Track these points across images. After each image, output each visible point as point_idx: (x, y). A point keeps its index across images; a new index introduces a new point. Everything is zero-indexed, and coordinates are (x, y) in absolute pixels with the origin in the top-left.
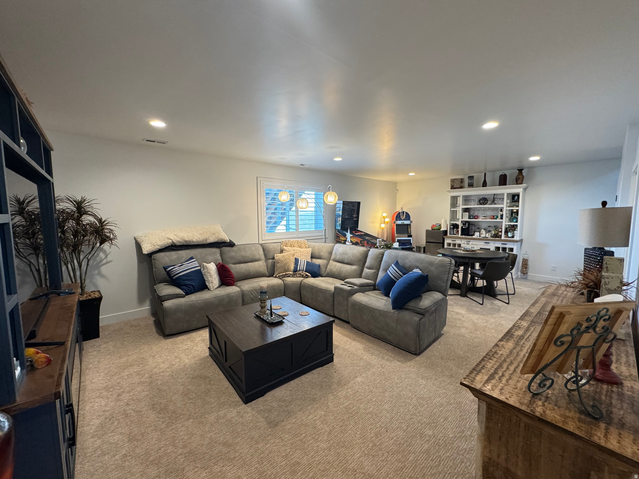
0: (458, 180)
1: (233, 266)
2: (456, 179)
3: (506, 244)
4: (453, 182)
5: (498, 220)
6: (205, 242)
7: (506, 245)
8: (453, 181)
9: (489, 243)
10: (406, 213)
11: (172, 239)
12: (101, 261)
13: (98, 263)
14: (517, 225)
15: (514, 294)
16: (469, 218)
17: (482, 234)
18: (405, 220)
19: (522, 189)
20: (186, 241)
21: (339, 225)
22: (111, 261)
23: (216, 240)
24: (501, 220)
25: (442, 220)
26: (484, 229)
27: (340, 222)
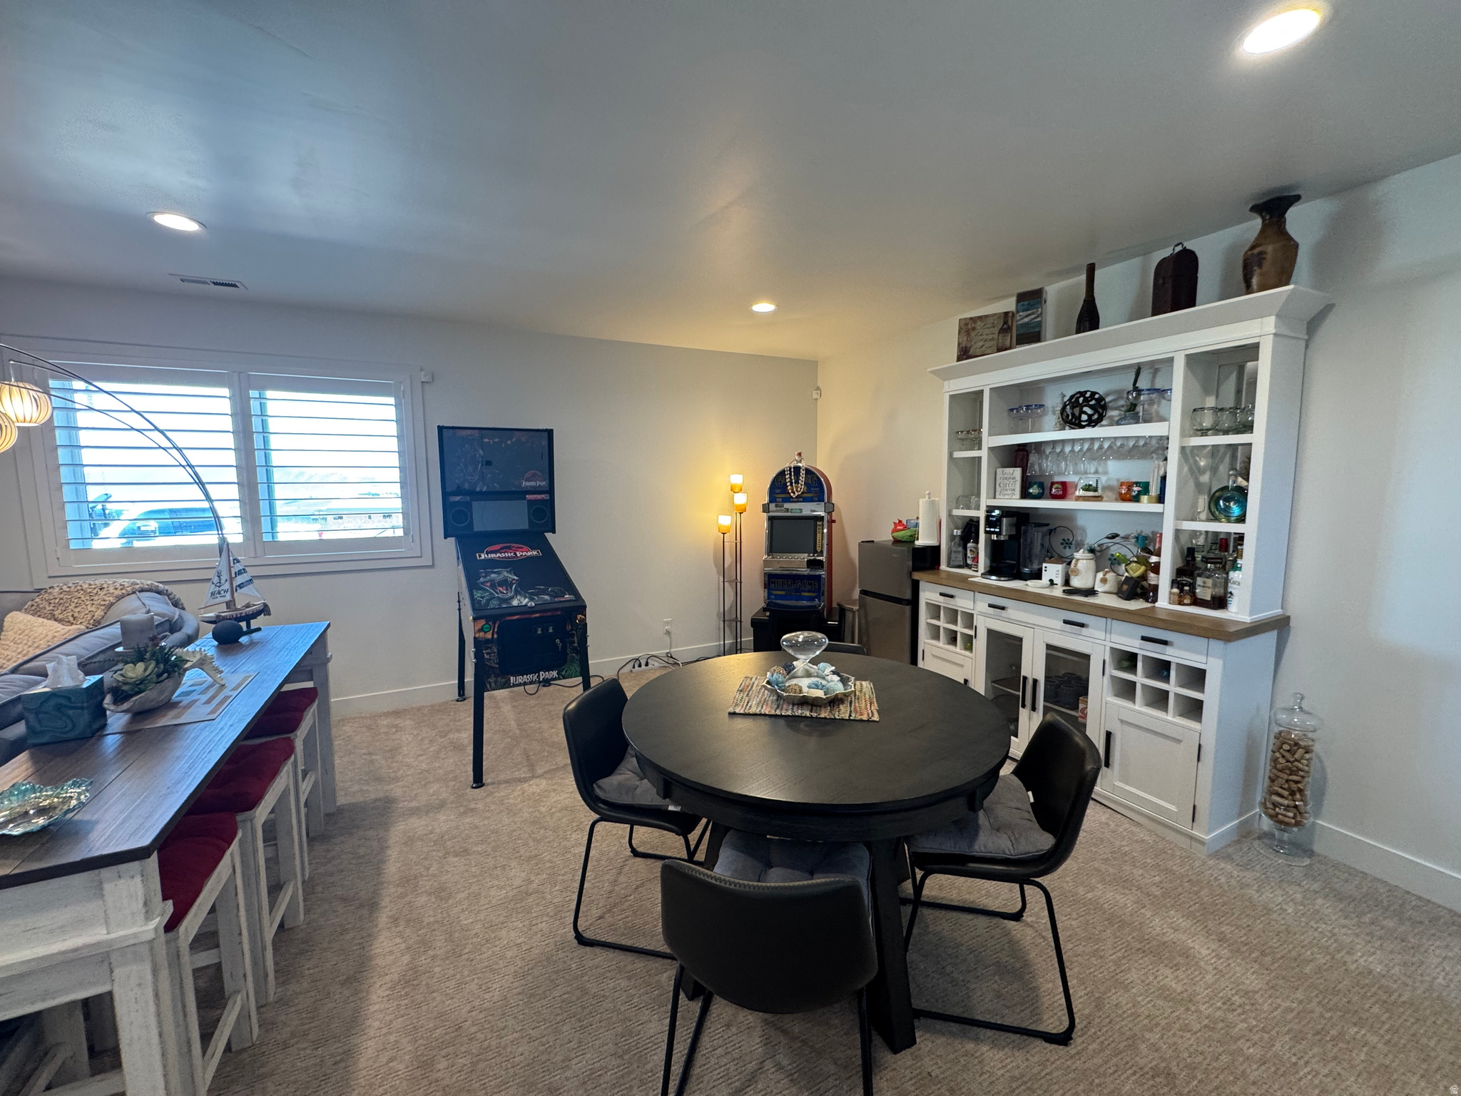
0: (990, 321)
2: (980, 318)
3: (1165, 643)
4: (968, 332)
5: (1145, 505)
7: (1169, 650)
8: (968, 327)
9: (1082, 625)
10: (808, 471)
14: (1240, 538)
15: (1064, 1039)
16: (1025, 495)
17: (1077, 572)
18: (802, 499)
19: (1271, 320)
24: (1157, 508)
25: (921, 501)
26: (1092, 551)
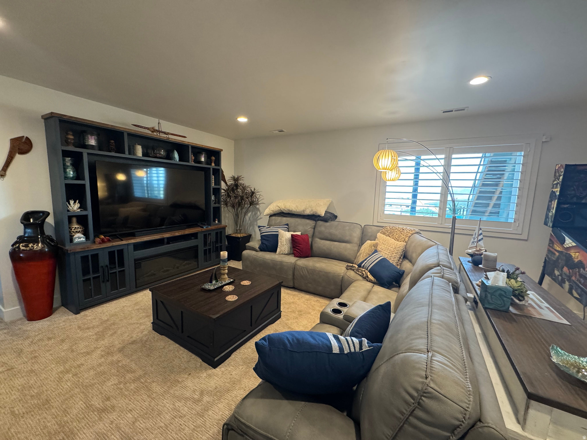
1: (319, 240)
6: (303, 213)
11: (280, 207)
12: (258, 217)
13: (256, 218)
20: (289, 210)
21: (552, 216)
22: (262, 218)
23: (311, 213)
27: (554, 211)
